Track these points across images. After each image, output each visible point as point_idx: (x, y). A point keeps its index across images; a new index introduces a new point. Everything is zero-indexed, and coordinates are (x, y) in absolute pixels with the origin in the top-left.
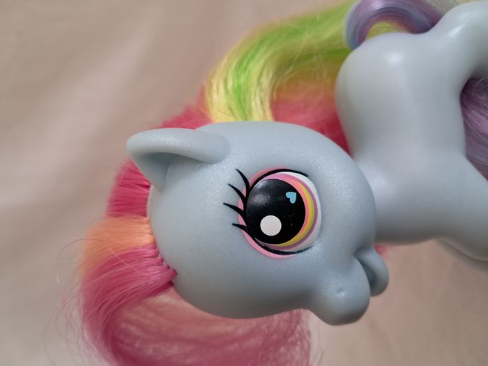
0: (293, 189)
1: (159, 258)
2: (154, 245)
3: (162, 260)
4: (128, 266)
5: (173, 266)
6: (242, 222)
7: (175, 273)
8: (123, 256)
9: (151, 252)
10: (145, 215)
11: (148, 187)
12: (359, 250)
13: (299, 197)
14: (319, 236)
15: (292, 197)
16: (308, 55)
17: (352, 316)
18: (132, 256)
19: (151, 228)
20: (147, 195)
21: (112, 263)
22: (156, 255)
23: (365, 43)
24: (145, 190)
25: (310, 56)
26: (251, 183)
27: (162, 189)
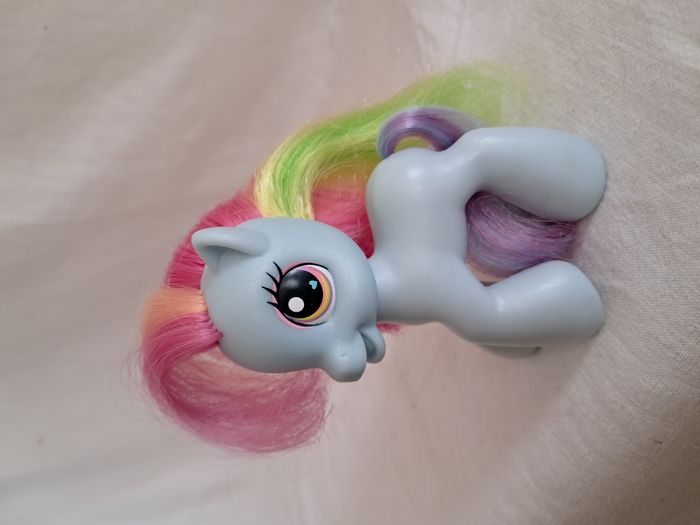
0: (315, 279)
1: (210, 323)
2: (206, 313)
3: (212, 325)
4: (186, 327)
5: (220, 330)
6: (275, 301)
7: (221, 335)
8: (183, 319)
9: (203, 318)
10: (198, 288)
11: (203, 265)
12: (361, 326)
13: (319, 285)
14: (333, 314)
15: (313, 284)
16: (348, 154)
17: (353, 376)
18: (189, 320)
19: (204, 299)
20: (202, 272)
21: (173, 325)
22: (206, 321)
23: (392, 156)
24: (201, 268)
25: (351, 155)
26: (284, 272)
27: (216, 271)
